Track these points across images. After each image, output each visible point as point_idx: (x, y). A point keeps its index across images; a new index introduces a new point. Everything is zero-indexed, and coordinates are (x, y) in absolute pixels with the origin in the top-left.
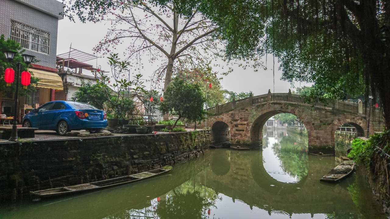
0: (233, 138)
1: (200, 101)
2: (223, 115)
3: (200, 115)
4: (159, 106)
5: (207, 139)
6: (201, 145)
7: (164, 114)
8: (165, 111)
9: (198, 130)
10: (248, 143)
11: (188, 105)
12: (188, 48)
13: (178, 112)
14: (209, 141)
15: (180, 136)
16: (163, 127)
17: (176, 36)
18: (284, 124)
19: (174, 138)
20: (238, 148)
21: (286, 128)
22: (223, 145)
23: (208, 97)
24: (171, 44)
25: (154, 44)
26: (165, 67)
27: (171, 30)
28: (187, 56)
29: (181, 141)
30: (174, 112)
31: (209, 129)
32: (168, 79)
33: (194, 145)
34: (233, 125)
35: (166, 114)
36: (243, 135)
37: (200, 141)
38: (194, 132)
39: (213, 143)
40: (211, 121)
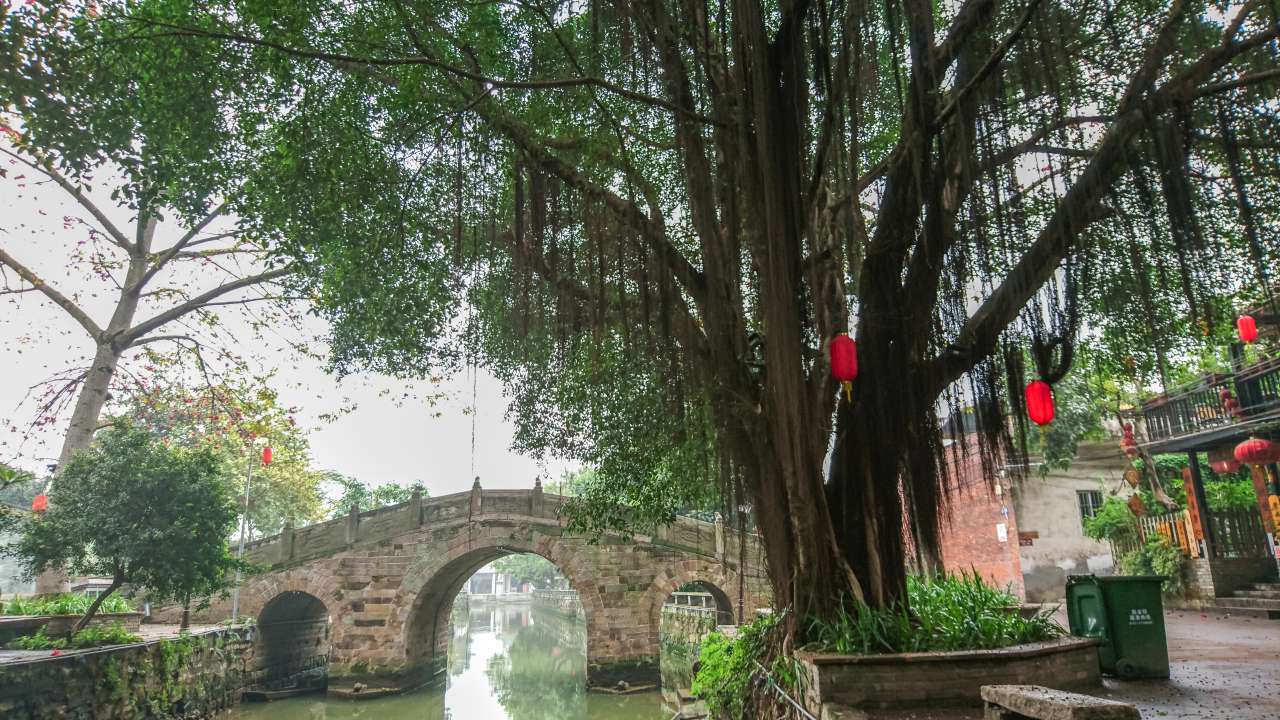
0: (340, 653)
1: (213, 514)
2: (310, 567)
3: (209, 574)
4: (18, 538)
5: (233, 666)
6: (202, 694)
7: (39, 568)
8: (50, 557)
9: (196, 630)
10: (396, 669)
11: (158, 534)
12: (189, 315)
13: (110, 560)
14: (244, 671)
15: (107, 664)
16: (30, 628)
17: (143, 266)
18: (524, 587)
19: (72, 675)
20: (357, 690)
21: (530, 597)
22: (301, 683)
23: (260, 494)
24: (118, 295)
25: (40, 286)
26: (75, 377)
27: (122, 242)
28: (181, 341)
29: (110, 687)
30: (92, 559)
31: (247, 625)
32: (83, 423)
33: (170, 696)
34: (344, 603)
35: (49, 572)
36: (380, 640)
37: (203, 675)
38: (179, 642)
39: (261, 681)
40: (259, 590)
